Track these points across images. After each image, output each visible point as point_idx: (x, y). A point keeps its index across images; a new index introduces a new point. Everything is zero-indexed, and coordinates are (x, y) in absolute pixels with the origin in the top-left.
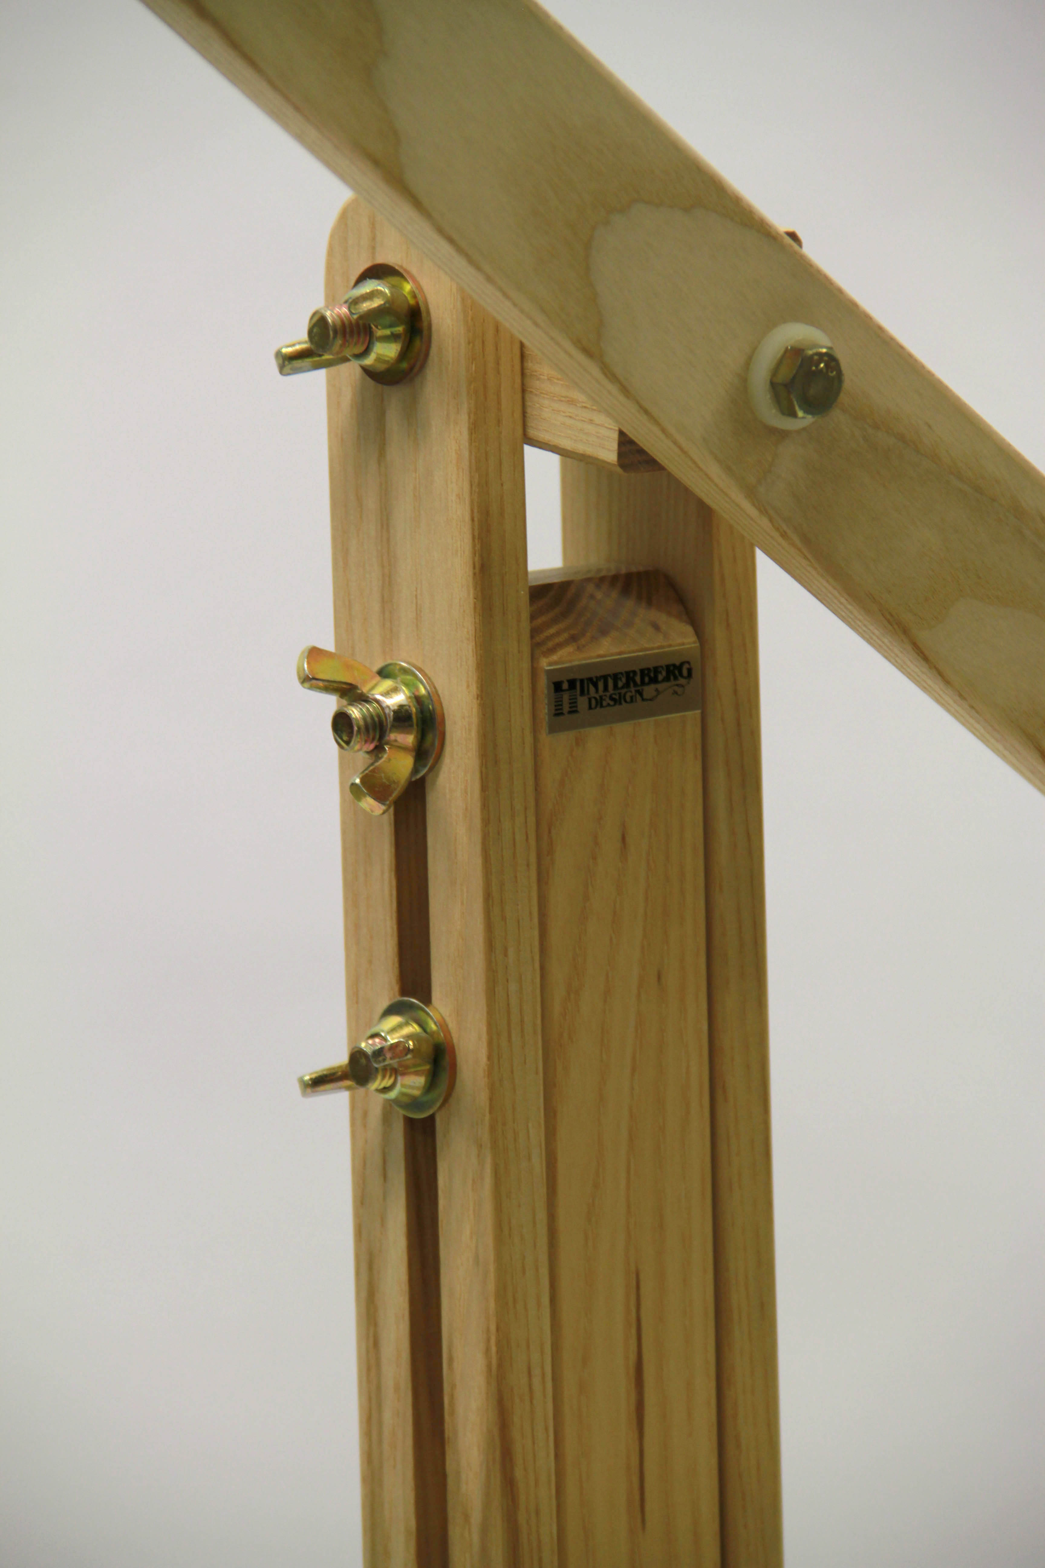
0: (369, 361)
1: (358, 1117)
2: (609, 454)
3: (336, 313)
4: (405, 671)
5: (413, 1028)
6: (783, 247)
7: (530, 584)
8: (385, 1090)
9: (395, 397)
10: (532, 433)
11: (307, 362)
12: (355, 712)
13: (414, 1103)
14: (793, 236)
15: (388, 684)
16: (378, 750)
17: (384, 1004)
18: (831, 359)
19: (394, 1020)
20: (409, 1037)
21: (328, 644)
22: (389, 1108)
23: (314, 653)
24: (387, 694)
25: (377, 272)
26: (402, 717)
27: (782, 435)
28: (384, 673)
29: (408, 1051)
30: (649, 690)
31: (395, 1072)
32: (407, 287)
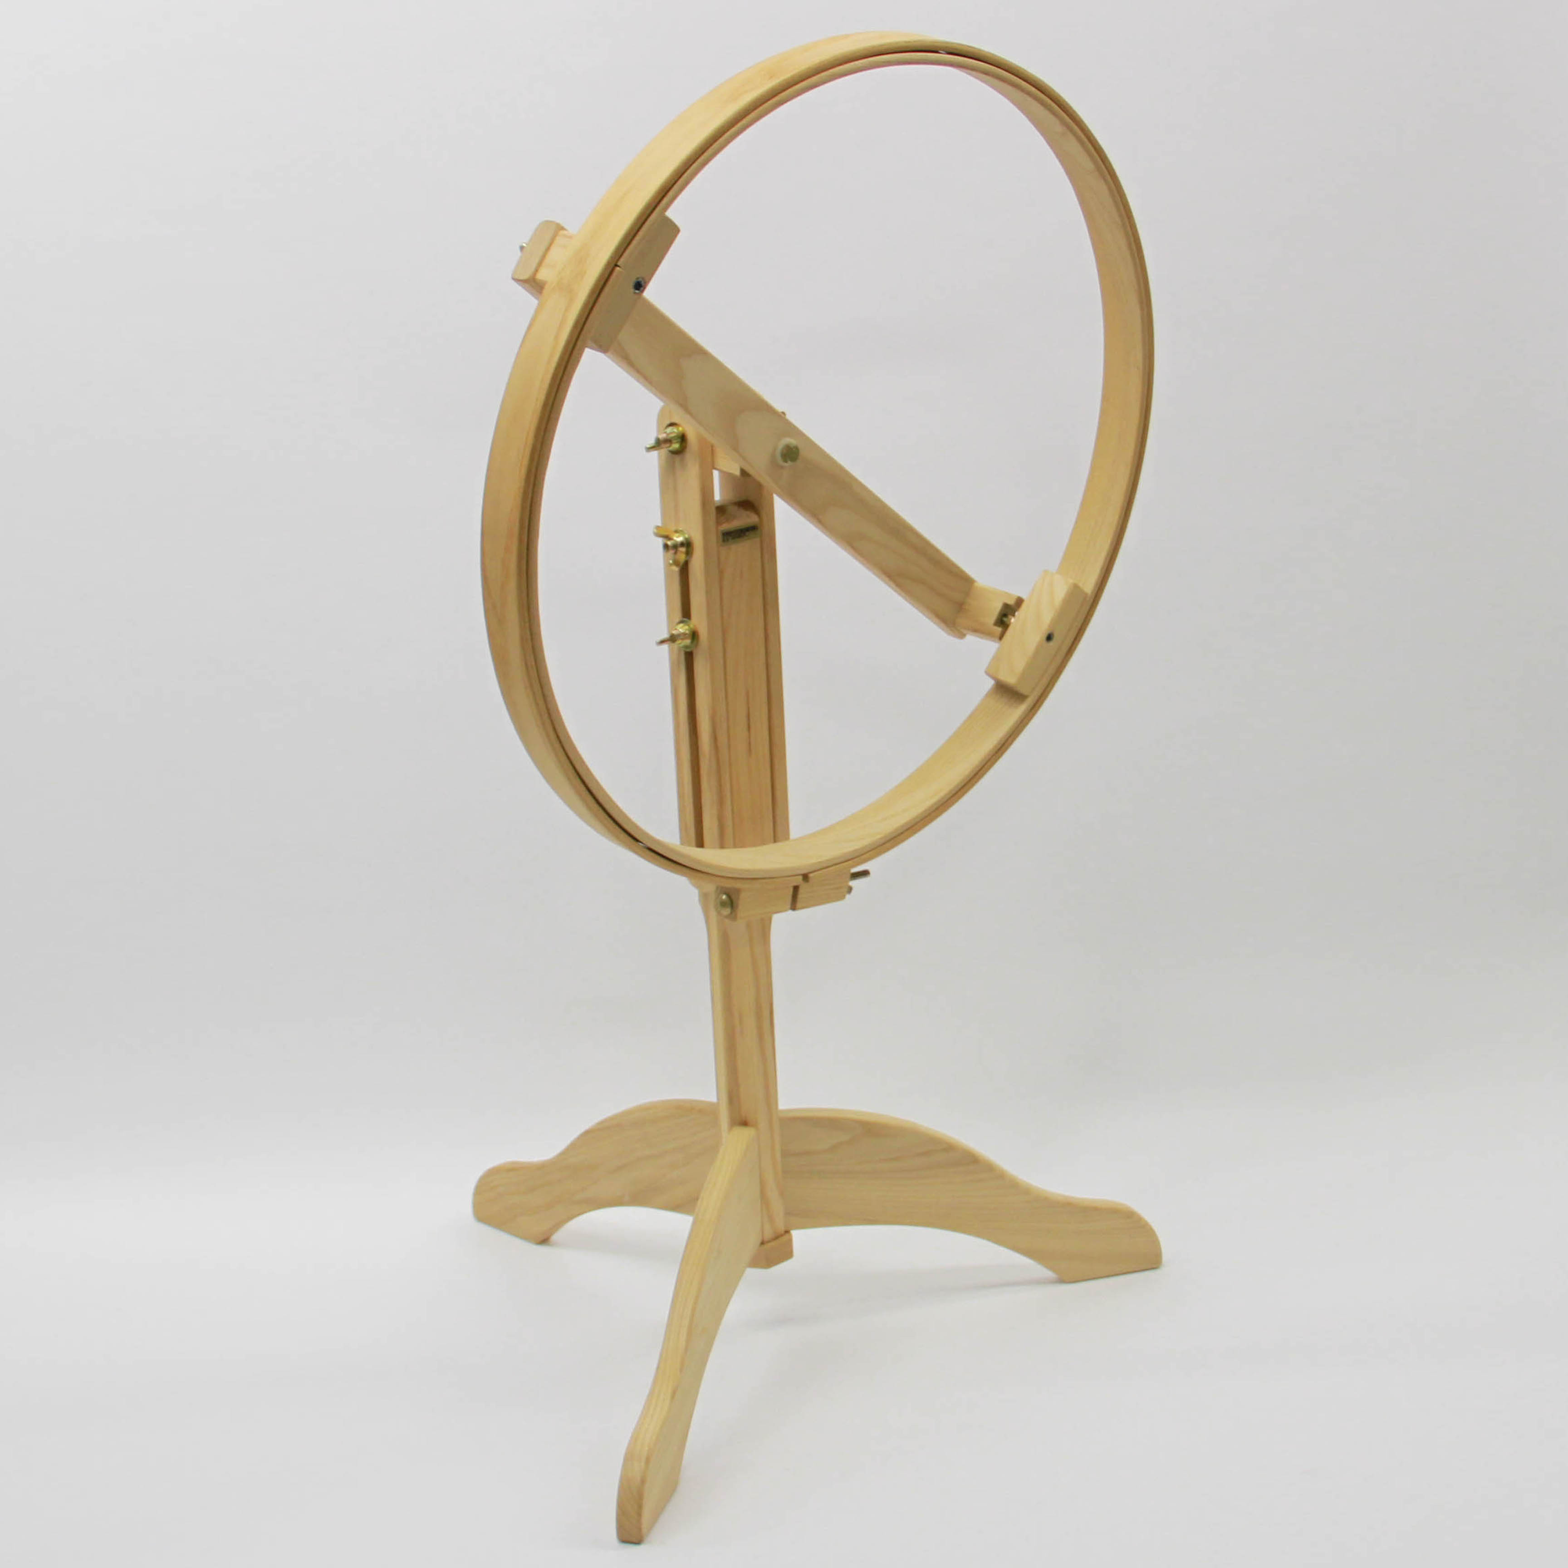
0: (671, 449)
1: (671, 651)
2: (737, 473)
3: (662, 436)
4: (681, 531)
5: (687, 627)
6: (780, 416)
7: (716, 505)
8: (680, 644)
9: (677, 458)
10: (715, 467)
11: (654, 449)
12: (669, 543)
13: (686, 647)
14: (783, 413)
15: (677, 535)
16: (676, 553)
17: (678, 620)
18: (797, 448)
19: (681, 625)
20: (686, 630)
21: (660, 524)
22: (679, 649)
23: (658, 527)
24: (677, 537)
25: (672, 425)
26: (682, 544)
27: (782, 467)
28: (676, 532)
29: (687, 634)
30: (747, 533)
31: (682, 639)
32: (680, 429)
